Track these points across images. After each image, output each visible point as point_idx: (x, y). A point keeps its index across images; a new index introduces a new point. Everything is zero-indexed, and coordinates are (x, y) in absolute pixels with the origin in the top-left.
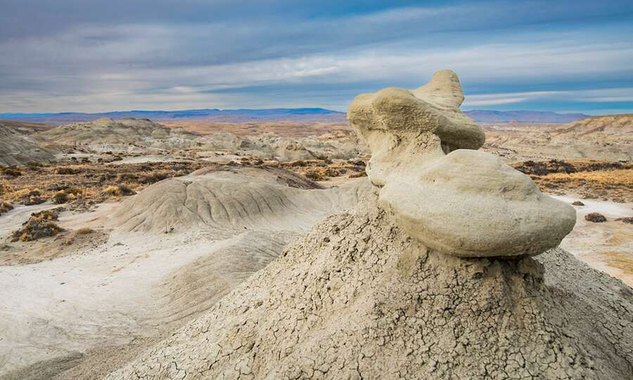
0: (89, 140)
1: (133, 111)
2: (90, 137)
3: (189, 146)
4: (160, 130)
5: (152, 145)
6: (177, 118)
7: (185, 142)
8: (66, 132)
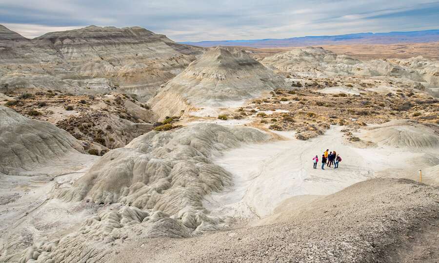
0: (291, 65)
1: (306, 37)
2: (292, 64)
3: (351, 70)
4: (329, 56)
5: (326, 69)
6: (337, 41)
7: (348, 67)
8: (279, 60)
